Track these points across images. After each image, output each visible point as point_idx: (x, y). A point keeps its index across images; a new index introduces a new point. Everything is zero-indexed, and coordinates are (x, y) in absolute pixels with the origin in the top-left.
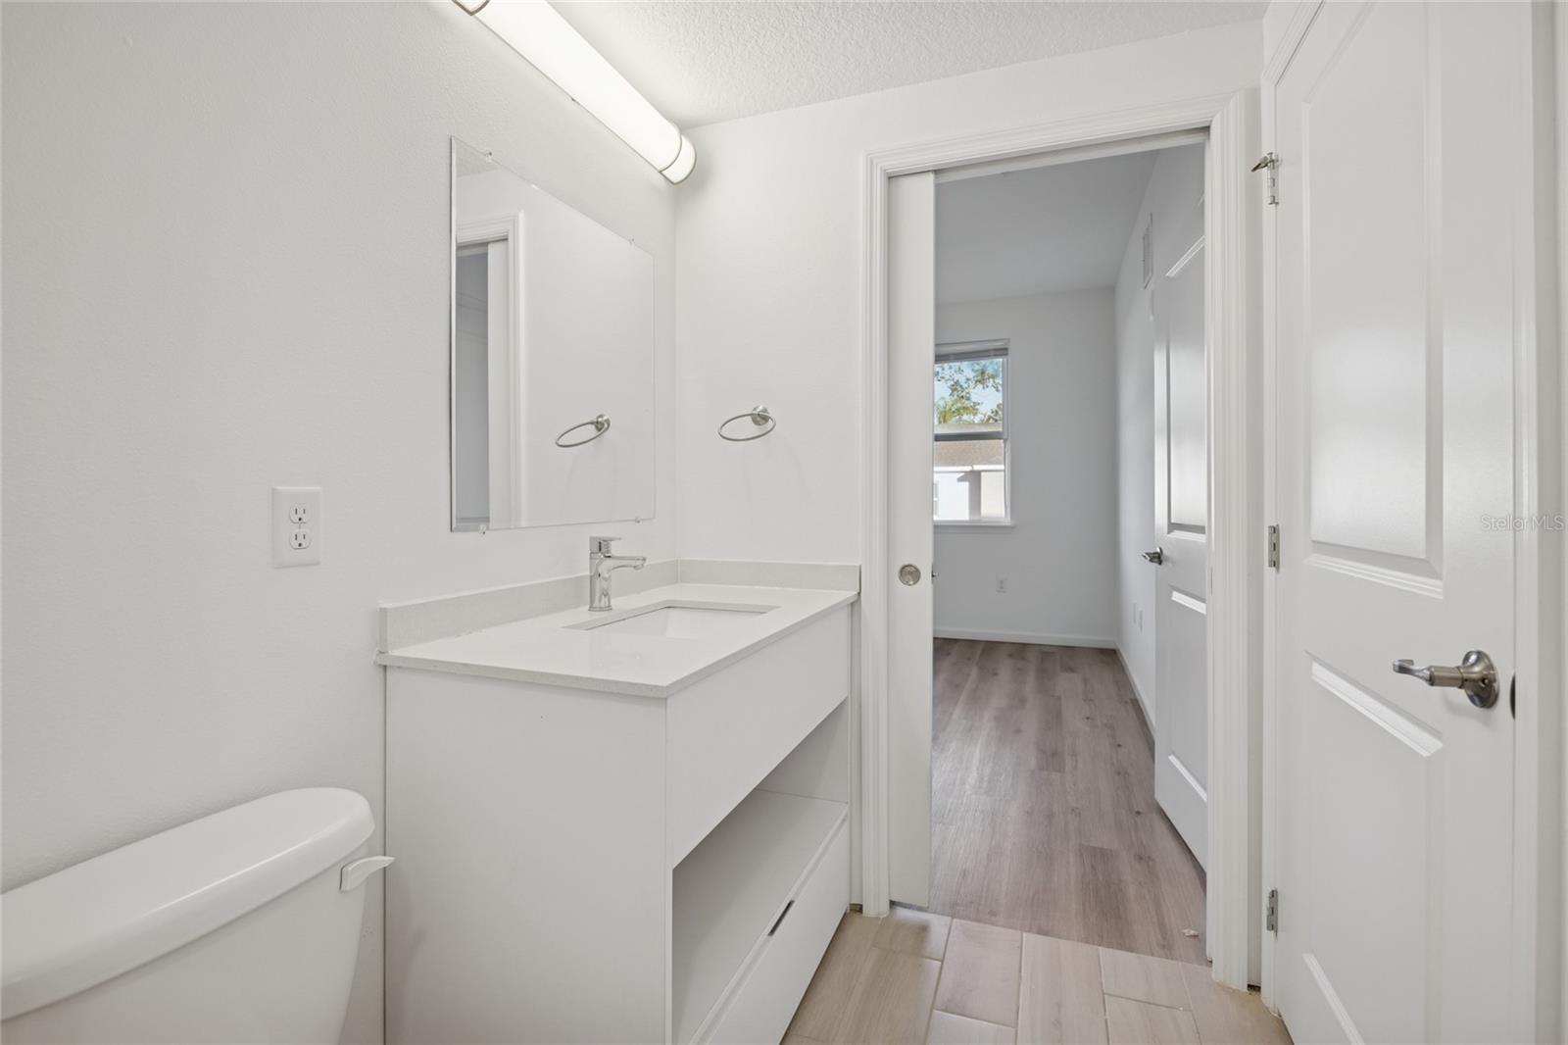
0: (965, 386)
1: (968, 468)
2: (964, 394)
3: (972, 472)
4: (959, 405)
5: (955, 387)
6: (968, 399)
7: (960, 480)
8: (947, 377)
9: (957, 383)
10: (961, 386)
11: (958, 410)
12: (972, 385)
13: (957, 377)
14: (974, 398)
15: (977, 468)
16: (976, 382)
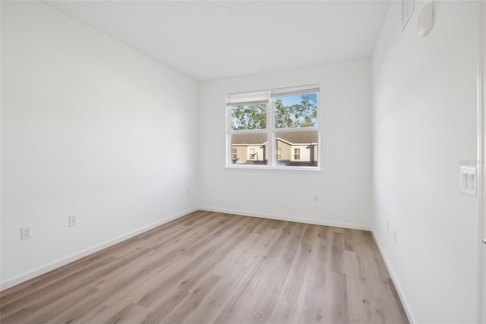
0: (310, 117)
1: (310, 144)
2: (309, 120)
3: (311, 145)
4: (308, 124)
5: (307, 118)
6: (311, 122)
7: (307, 148)
8: (304, 115)
9: (307, 117)
10: (308, 118)
11: (308, 125)
12: (312, 118)
13: (307, 115)
14: (313, 122)
15: (313, 144)
16: (313, 116)
